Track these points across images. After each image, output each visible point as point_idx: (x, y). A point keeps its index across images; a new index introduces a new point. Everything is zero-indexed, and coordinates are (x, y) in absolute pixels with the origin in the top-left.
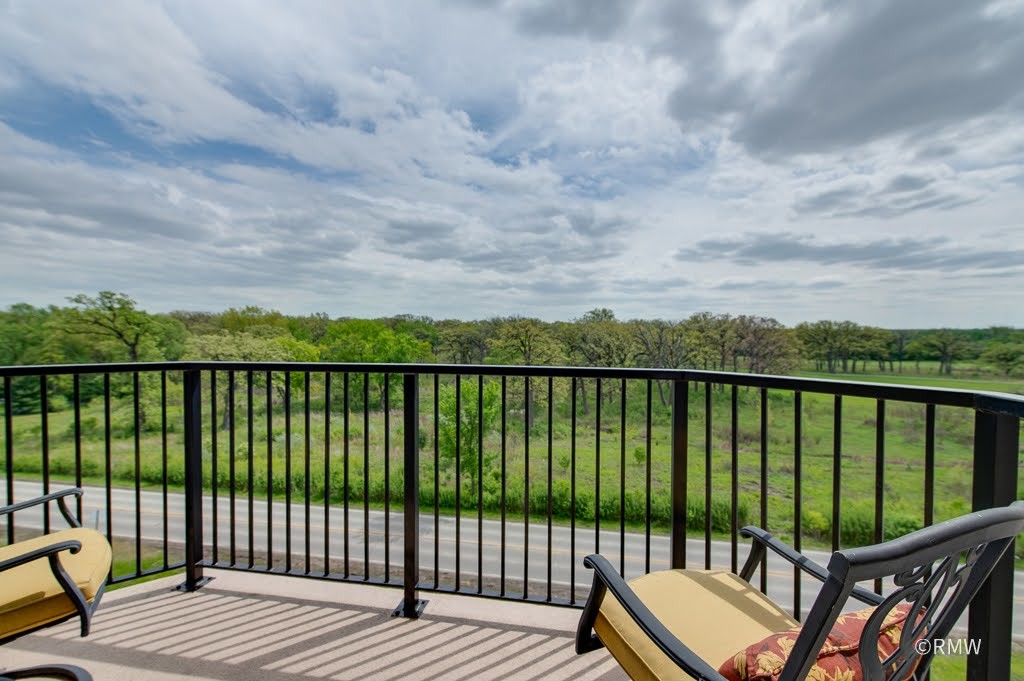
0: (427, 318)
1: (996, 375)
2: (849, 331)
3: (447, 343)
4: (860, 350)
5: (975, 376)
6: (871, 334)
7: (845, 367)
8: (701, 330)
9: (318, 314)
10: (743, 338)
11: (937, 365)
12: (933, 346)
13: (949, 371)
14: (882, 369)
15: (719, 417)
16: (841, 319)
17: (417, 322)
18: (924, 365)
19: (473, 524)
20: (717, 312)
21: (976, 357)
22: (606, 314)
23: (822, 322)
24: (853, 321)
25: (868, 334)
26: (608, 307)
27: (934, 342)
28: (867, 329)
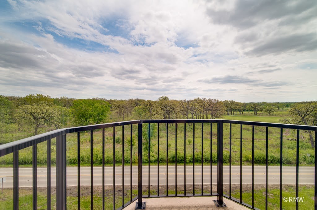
0: (104, 99)
1: (267, 115)
2: (232, 103)
3: (115, 107)
4: (236, 108)
5: (262, 115)
6: (238, 104)
7: (231, 113)
8: (198, 103)
9: (63, 97)
10: (210, 105)
11: (253, 112)
12: (252, 107)
13: (256, 113)
14: (240, 114)
15: (205, 129)
16: (231, 100)
17: (101, 100)
18: (250, 112)
19: (146, 168)
20: (201, 98)
21: (262, 110)
22: (166, 98)
23: (226, 101)
24: (234, 100)
25: (237, 104)
26: (166, 96)
27: (253, 106)
28: (237, 103)
